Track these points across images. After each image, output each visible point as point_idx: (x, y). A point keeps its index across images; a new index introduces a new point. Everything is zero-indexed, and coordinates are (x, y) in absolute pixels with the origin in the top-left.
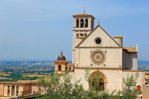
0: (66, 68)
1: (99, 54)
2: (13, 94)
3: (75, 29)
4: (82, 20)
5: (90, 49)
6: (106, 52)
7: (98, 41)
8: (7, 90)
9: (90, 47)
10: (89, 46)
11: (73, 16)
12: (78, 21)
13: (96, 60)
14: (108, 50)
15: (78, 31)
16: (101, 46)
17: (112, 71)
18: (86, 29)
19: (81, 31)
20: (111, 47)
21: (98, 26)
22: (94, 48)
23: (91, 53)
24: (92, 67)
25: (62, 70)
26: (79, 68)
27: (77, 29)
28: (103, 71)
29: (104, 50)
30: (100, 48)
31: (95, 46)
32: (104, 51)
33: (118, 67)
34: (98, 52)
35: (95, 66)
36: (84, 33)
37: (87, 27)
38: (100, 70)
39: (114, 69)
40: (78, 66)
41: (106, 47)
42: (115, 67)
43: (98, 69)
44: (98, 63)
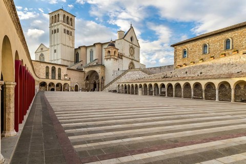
2: (54, 78)
8: (45, 72)
9: (129, 42)
12: (65, 16)
15: (65, 26)
18: (71, 27)
20: (136, 46)
21: (132, 27)
28: (134, 62)
29: (134, 46)
39: (137, 61)
43: (132, 59)
44: (132, 55)
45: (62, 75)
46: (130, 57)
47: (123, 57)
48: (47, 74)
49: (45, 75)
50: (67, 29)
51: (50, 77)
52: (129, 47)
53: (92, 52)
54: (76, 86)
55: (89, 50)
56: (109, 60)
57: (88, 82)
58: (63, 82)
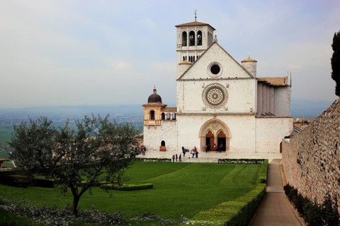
0: (163, 115)
1: (216, 91)
3: (179, 49)
4: (192, 33)
5: (202, 82)
6: (228, 87)
7: (215, 69)
9: (201, 79)
10: (199, 78)
11: (177, 27)
12: (184, 34)
13: (212, 100)
14: (231, 83)
15: (185, 51)
16: (220, 77)
17: (239, 118)
18: (200, 47)
19: (190, 51)
20: (237, 79)
21: (215, 42)
22: (207, 79)
23: (203, 89)
24: (204, 112)
25: (156, 119)
26: (184, 114)
27: (184, 48)
29: (224, 83)
30: (218, 80)
31: (209, 78)
32: (225, 86)
33: (249, 112)
34: (215, 87)
35: (210, 110)
36: (195, 54)
37: (201, 44)
38: (219, 118)
40: (183, 112)
41: (229, 79)
42: (243, 111)
43: (215, 115)
44: (215, 105)
52: (200, 92)
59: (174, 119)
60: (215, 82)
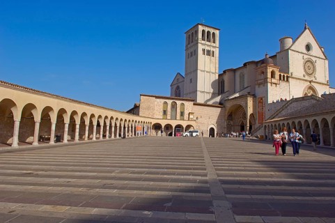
0: (280, 76)
1: (309, 64)
2: (174, 117)
3: (200, 42)
4: (208, 32)
7: (308, 47)
9: (302, 53)
10: (301, 51)
14: (317, 60)
15: (204, 45)
18: (214, 45)
19: (207, 45)
20: (319, 58)
21: (307, 29)
22: (305, 54)
25: (276, 78)
26: (294, 78)
27: (204, 42)
29: (314, 59)
32: (314, 62)
34: (309, 61)
37: (215, 42)
38: (312, 83)
39: (323, 84)
40: (293, 76)
41: (316, 57)
44: (309, 75)
45: (186, 113)
46: (307, 78)
47: (290, 79)
48: (165, 112)
49: (162, 113)
50: (207, 48)
51: (169, 117)
52: (302, 62)
53: (242, 77)
54: (212, 130)
55: (238, 74)
56: (262, 86)
57: (232, 123)
58: (184, 124)
59: (287, 80)
60: (309, 57)
